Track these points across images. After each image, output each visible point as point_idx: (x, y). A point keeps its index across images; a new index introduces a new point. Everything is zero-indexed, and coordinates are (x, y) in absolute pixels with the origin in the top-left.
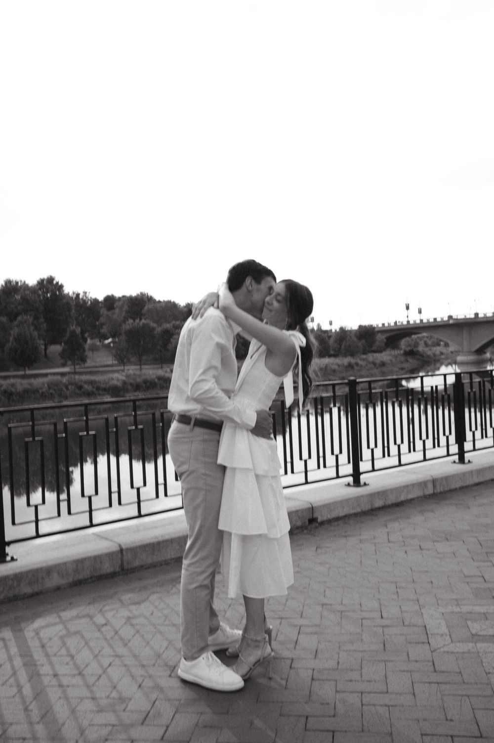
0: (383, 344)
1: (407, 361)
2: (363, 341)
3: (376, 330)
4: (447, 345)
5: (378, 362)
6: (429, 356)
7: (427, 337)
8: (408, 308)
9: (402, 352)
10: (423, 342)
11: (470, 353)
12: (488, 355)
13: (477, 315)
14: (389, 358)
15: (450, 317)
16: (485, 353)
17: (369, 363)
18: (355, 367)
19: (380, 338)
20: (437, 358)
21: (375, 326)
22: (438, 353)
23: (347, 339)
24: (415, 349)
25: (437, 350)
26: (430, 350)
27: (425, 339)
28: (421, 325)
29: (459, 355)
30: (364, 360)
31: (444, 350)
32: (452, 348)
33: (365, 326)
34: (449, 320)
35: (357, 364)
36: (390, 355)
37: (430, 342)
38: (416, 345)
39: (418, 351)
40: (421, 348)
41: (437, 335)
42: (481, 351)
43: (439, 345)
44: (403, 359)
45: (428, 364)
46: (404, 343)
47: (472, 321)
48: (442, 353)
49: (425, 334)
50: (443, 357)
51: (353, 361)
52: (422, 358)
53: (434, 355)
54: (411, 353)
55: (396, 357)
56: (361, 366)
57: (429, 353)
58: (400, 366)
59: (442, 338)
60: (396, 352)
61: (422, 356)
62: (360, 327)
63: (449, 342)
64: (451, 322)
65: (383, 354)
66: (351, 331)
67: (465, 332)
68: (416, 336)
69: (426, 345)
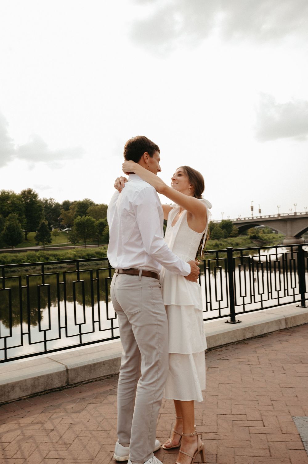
0: (237, 232)
1: (252, 242)
2: (225, 230)
3: (233, 223)
4: (277, 232)
5: (234, 243)
6: (265, 239)
7: (264, 228)
8: (252, 209)
9: (249, 237)
10: (262, 230)
11: (292, 237)
12: (303, 239)
13: (295, 213)
14: (241, 240)
15: (279, 215)
16: (301, 237)
17: (229, 244)
18: (220, 246)
19: (235, 228)
20: (271, 241)
21: (232, 220)
22: (271, 237)
23: (215, 229)
24: (257, 235)
25: (271, 236)
26: (266, 236)
27: (263, 229)
28: (261, 220)
29: (284, 239)
30: (225, 241)
31: (275, 236)
32: (279, 235)
33: (226, 220)
34: (278, 217)
35: (221, 245)
36: (241, 239)
37: (266, 231)
38: (258, 232)
39: (259, 236)
40: (260, 235)
41: (271, 226)
42: (298, 236)
43: (272, 233)
44: (249, 241)
45: (265, 245)
46: (250, 231)
47: (293, 217)
48: (274, 238)
49: (263, 226)
50: (274, 240)
51: (218, 242)
52: (261, 240)
53: (269, 239)
54: (254, 238)
55: (245, 240)
56: (223, 245)
57: (266, 238)
58: (248, 245)
59: (273, 228)
60: (245, 237)
61: (261, 239)
62: (223, 221)
63: (278, 231)
64: (280, 218)
65: (237, 238)
66: (217, 224)
67: (289, 225)
68: (257, 227)
69: (264, 232)
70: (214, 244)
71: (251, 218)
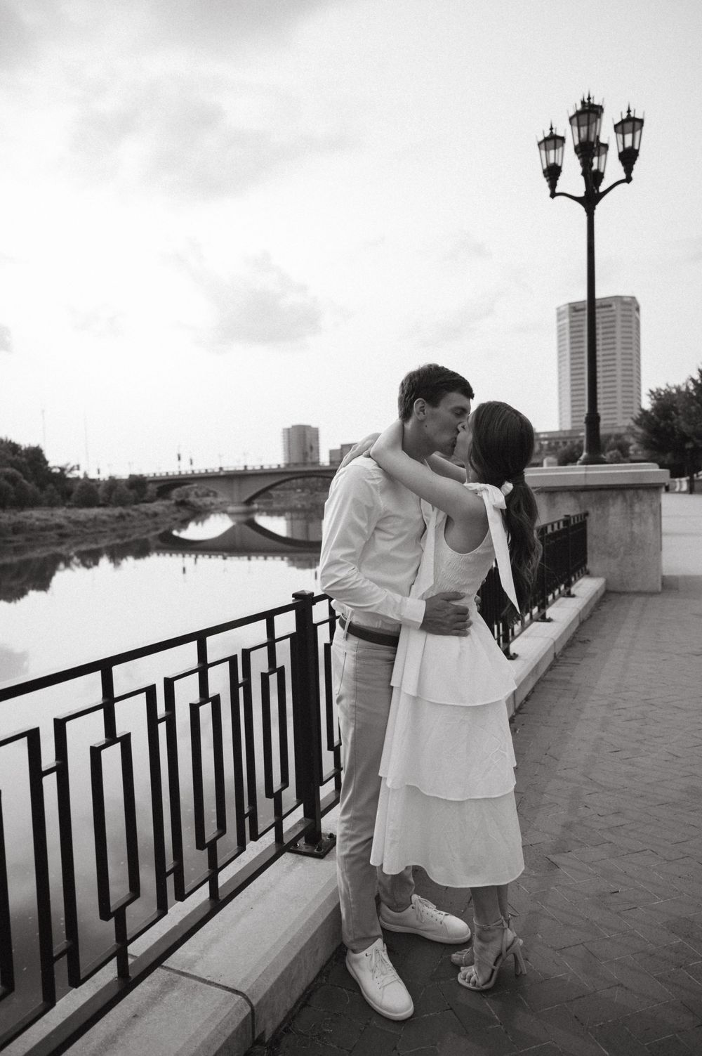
0: (155, 495)
1: (179, 511)
2: (135, 491)
3: (148, 479)
5: (151, 512)
6: (200, 507)
7: (197, 488)
8: (179, 459)
9: (173, 502)
10: (193, 493)
11: (240, 503)
12: (256, 506)
13: (246, 467)
14: (162, 508)
16: (253, 503)
17: (142, 513)
19: (152, 488)
20: (207, 508)
22: (208, 503)
23: (118, 489)
24: (186, 500)
25: (208, 500)
26: (201, 500)
27: (196, 490)
28: (193, 476)
29: (229, 505)
30: (135, 510)
31: (214, 501)
34: (220, 472)
35: (129, 515)
36: (163, 505)
37: (200, 493)
38: (187, 495)
39: (189, 501)
40: (192, 499)
41: (211, 486)
42: (249, 502)
43: (209, 496)
44: (174, 509)
45: (199, 514)
46: (175, 493)
47: (242, 473)
48: (212, 504)
49: (195, 485)
50: (213, 507)
51: (124, 511)
52: (193, 508)
53: (205, 505)
54: (182, 504)
55: (168, 507)
56: (133, 516)
57: (200, 503)
58: (172, 516)
59: (211, 489)
60: (167, 502)
61: (193, 505)
62: (131, 476)
63: (217, 491)
64: (222, 473)
65: (156, 503)
66: (121, 480)
67: (235, 484)
68: (187, 487)
69: (197, 495)
70: (117, 514)
71: (177, 473)
